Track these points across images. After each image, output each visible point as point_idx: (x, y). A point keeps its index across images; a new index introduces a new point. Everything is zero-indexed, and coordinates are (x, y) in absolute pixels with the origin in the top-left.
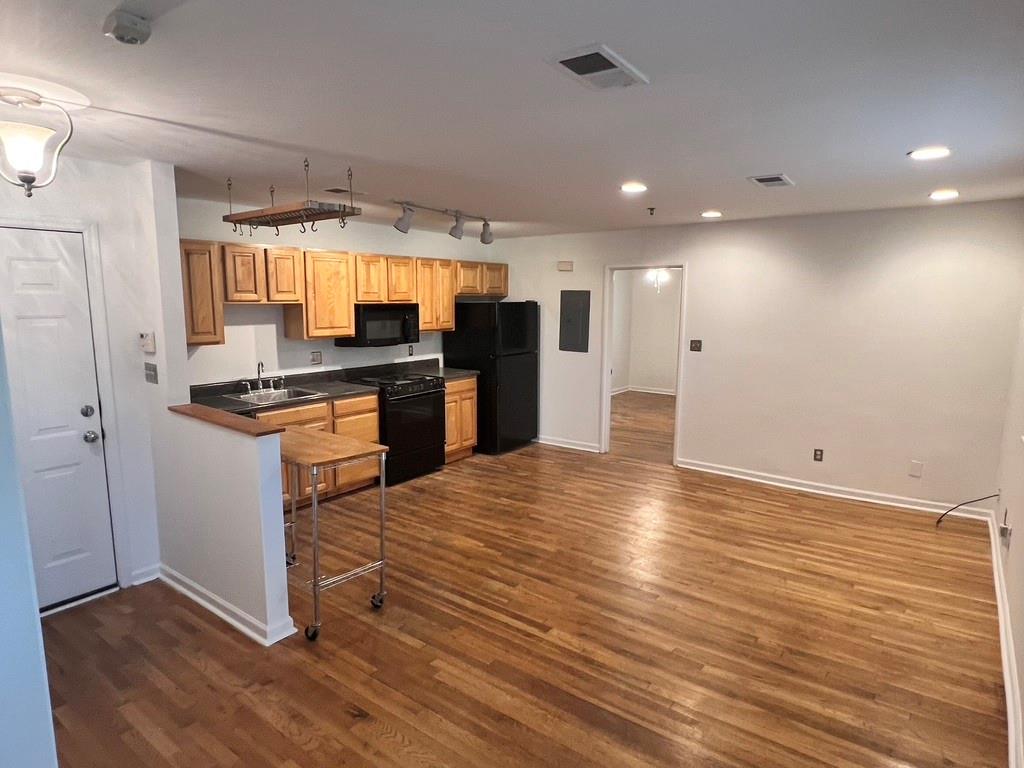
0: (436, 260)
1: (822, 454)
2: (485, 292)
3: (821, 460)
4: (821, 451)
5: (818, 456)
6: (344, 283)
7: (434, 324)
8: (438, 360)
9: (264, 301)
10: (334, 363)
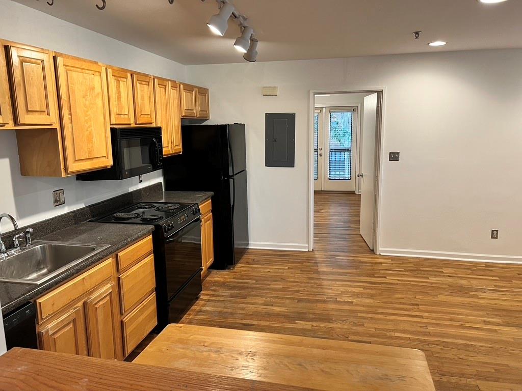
0: (168, 80)
1: (497, 234)
2: (198, 116)
3: (497, 238)
4: (497, 231)
5: (494, 235)
6: (99, 102)
7: (170, 149)
8: (161, 183)
9: (10, 126)
10: (77, 201)
